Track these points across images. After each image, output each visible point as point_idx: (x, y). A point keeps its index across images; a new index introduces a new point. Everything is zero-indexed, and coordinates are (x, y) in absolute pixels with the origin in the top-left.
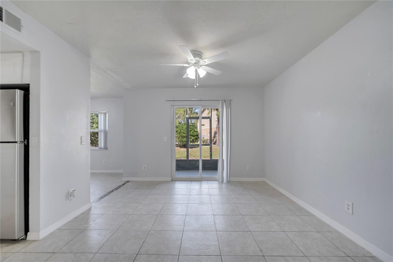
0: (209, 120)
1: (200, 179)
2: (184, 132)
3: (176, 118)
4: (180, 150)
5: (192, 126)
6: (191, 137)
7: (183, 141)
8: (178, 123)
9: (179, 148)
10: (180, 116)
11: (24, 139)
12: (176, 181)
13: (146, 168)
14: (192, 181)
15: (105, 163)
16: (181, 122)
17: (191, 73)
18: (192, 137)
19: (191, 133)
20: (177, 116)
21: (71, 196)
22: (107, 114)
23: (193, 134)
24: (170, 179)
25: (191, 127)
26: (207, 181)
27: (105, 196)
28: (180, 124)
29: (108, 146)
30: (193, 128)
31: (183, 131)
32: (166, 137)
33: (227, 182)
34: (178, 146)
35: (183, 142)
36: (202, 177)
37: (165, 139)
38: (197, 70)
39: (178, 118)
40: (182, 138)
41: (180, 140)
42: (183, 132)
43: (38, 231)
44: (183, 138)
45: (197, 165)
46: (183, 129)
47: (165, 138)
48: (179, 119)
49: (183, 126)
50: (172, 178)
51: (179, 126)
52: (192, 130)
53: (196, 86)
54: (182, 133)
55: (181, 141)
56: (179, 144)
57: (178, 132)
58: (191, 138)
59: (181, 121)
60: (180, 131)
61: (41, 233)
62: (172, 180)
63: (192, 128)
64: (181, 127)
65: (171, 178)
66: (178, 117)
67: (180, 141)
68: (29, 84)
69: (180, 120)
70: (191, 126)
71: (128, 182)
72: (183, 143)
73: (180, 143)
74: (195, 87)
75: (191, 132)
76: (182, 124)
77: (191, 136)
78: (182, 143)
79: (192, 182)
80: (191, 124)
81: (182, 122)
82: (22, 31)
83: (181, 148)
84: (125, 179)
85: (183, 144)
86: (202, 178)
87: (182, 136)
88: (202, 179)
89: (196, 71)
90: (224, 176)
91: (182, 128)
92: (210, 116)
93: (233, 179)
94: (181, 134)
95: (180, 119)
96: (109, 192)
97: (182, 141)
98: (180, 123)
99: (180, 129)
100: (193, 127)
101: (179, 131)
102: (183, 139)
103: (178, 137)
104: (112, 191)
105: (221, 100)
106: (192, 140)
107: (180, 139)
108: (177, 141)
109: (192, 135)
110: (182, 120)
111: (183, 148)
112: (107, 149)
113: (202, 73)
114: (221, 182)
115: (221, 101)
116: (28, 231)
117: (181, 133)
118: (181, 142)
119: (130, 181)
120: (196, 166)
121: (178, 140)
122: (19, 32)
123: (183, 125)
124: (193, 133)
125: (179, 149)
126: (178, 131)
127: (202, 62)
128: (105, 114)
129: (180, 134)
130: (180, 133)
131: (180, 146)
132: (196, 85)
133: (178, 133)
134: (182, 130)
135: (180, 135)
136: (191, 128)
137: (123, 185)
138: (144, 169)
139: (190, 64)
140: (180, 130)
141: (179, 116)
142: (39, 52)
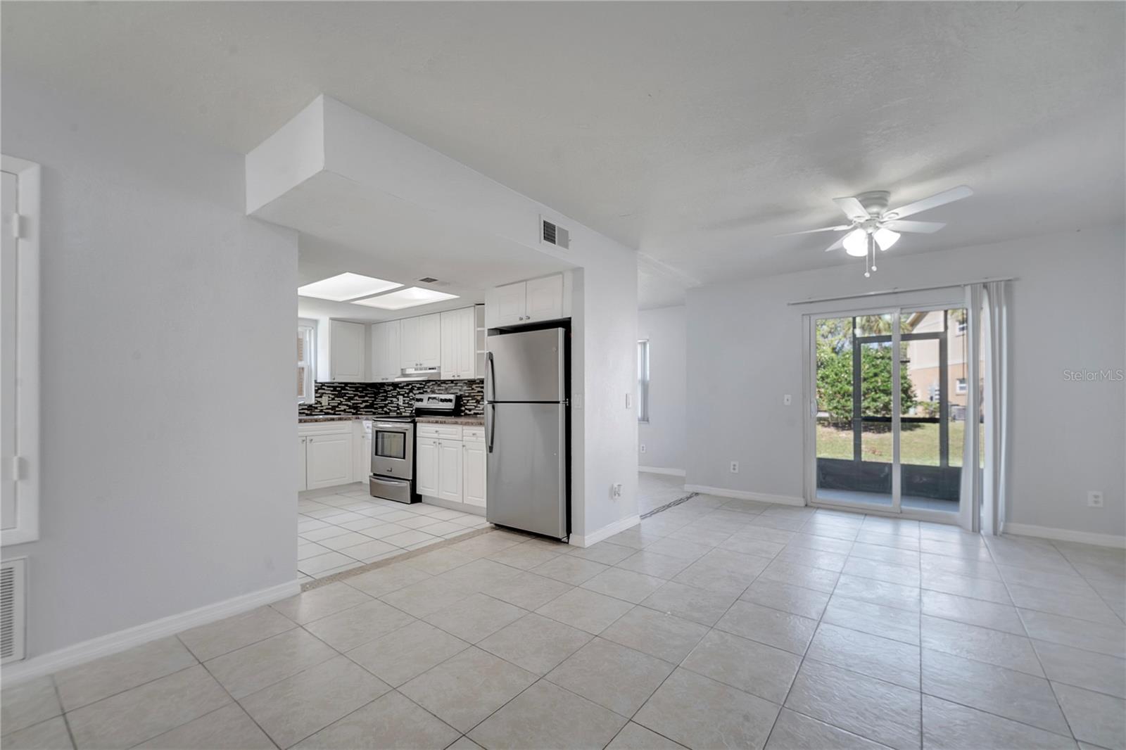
0: (937, 341)
1: (897, 515)
2: (848, 379)
3: (823, 336)
4: (836, 435)
5: (882, 358)
6: (878, 396)
7: (847, 408)
8: (829, 350)
9: (832, 430)
10: (836, 328)
11: (566, 398)
12: (818, 508)
13: (737, 468)
14: (866, 515)
15: (644, 452)
16: (840, 345)
17: (855, 245)
18: (882, 395)
19: (877, 382)
20: (824, 327)
21: (615, 495)
22: (648, 345)
23: (887, 386)
24: (802, 502)
25: (878, 362)
26: (918, 522)
27: (658, 512)
28: (837, 353)
29: (651, 414)
30: (885, 367)
31: (846, 376)
32: (790, 396)
33: (995, 533)
34: (829, 423)
35: (846, 411)
36: (901, 508)
37: (786, 400)
38: (871, 233)
39: (830, 335)
40: (843, 396)
41: (835, 405)
42: (846, 379)
43: (583, 534)
44: (846, 398)
45: (884, 474)
46: (846, 369)
47: (786, 397)
48: (833, 339)
49: (846, 359)
50: (806, 501)
51: (832, 359)
52: (881, 372)
53: (869, 272)
54: (844, 383)
55: (839, 407)
56: (831, 416)
57: (829, 380)
58: (879, 398)
59: (841, 343)
60: (835, 377)
61: (586, 537)
62: (806, 505)
63: (882, 365)
64: (839, 363)
65: (802, 499)
66: (830, 332)
67: (836, 408)
68: (570, 318)
69: (835, 341)
70: (878, 359)
71: (697, 494)
72: (847, 415)
73: (835, 416)
74: (867, 275)
75: (879, 380)
76: (844, 355)
77: (876, 393)
78: (842, 414)
79: (867, 517)
80: (879, 353)
81: (843, 346)
82: (570, 247)
83: (840, 429)
84: (689, 488)
85: (847, 418)
86: (901, 512)
87: (842, 392)
88: (901, 515)
89: (870, 236)
90: (982, 515)
91: (844, 366)
92: (942, 330)
93: (1016, 528)
94: (840, 385)
95: (838, 337)
96: (664, 507)
97: (843, 407)
98: (837, 350)
99: (835, 370)
100: (887, 361)
101: (833, 376)
102: (846, 401)
103: (829, 395)
104: (669, 506)
105: (971, 284)
106: (882, 405)
107: (837, 400)
108: (825, 407)
109: (881, 388)
110: (843, 339)
111: (845, 432)
112: (648, 421)
113: (887, 239)
114: (971, 528)
115: (969, 287)
116: (571, 532)
117: (840, 382)
118: (840, 412)
119: (701, 494)
120: (882, 476)
121: (829, 404)
122: (566, 249)
123: (847, 356)
124: (885, 382)
125: (832, 433)
126: (828, 377)
127: (886, 215)
128: (644, 344)
129: (837, 387)
130: (836, 384)
131: (834, 424)
132: (871, 271)
133: (827, 383)
134: (841, 373)
135: (835, 389)
136: (878, 365)
137: (688, 498)
138: (734, 469)
139: (852, 224)
140: (836, 375)
141: (831, 328)
142: (583, 268)
